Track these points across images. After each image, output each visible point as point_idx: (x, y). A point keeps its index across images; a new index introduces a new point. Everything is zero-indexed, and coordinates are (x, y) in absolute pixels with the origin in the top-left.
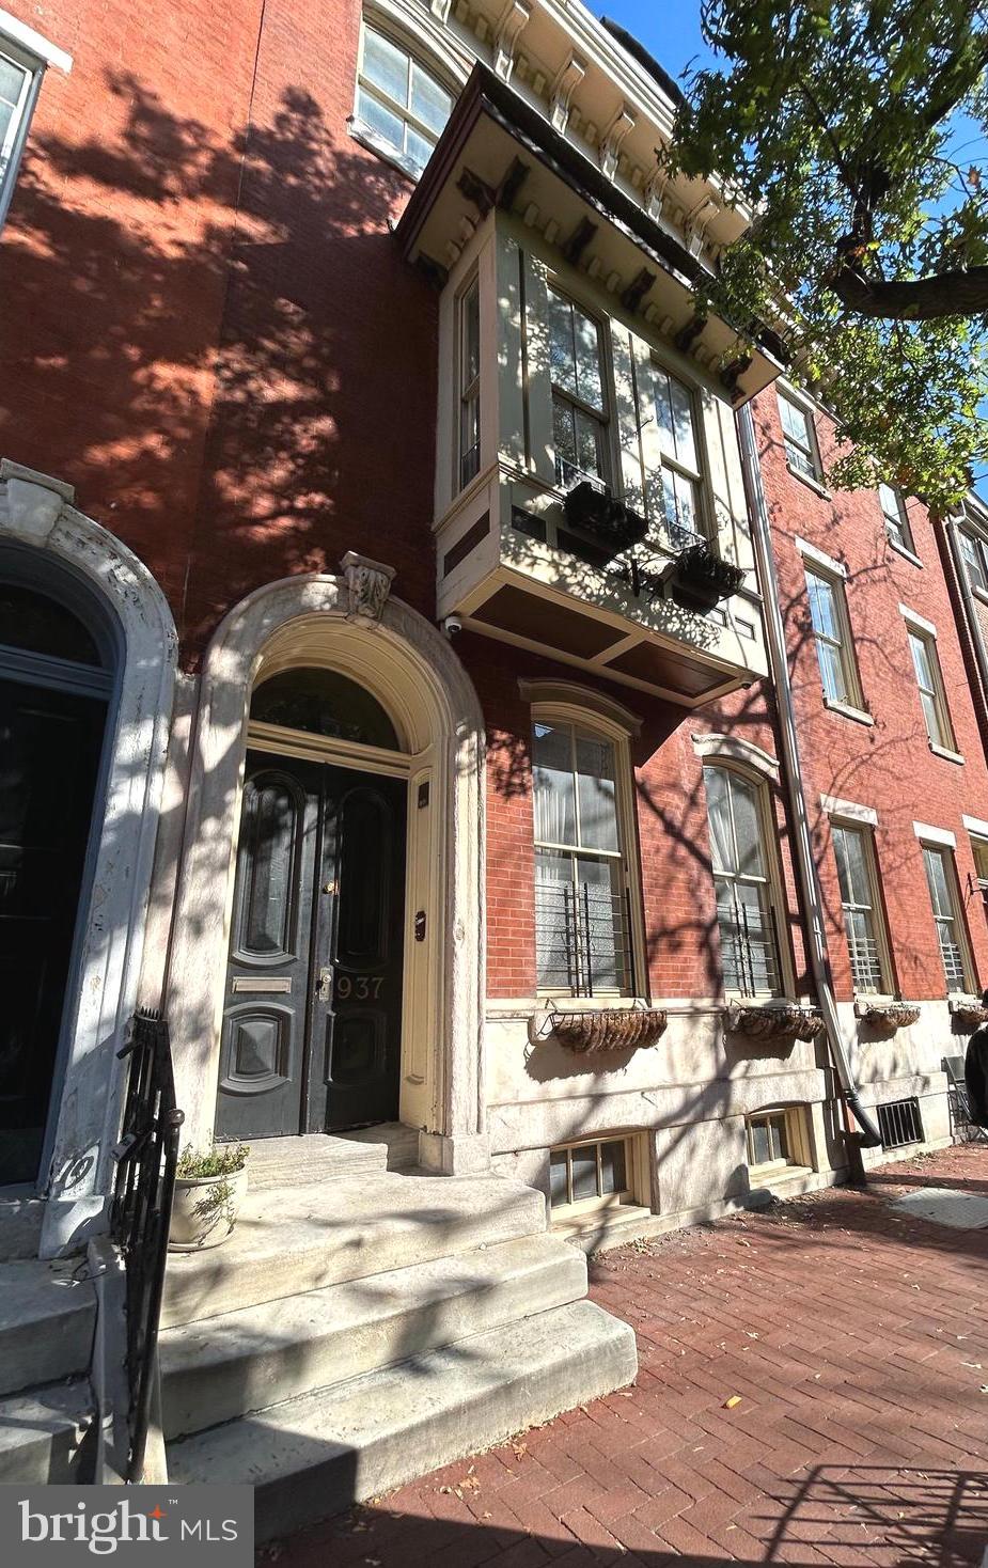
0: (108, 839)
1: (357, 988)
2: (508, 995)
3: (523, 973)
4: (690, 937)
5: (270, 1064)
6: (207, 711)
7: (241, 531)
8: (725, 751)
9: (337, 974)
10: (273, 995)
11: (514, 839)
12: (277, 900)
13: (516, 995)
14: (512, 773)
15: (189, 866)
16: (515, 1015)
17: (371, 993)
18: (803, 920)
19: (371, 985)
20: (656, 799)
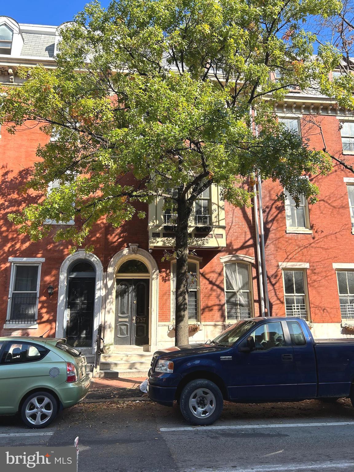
0: (96, 301)
1: (140, 320)
2: (164, 321)
3: (167, 317)
4: (216, 308)
5: (125, 333)
6: (108, 278)
7: (112, 245)
8: (233, 259)
9: (137, 318)
10: (125, 322)
11: (166, 291)
12: (126, 305)
13: (166, 321)
14: (166, 277)
15: (107, 303)
16: (165, 325)
17: (143, 321)
18: (259, 301)
19: (143, 320)
20: (206, 276)
